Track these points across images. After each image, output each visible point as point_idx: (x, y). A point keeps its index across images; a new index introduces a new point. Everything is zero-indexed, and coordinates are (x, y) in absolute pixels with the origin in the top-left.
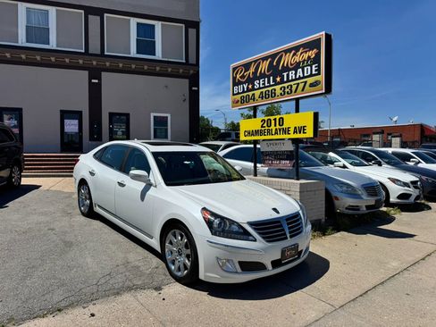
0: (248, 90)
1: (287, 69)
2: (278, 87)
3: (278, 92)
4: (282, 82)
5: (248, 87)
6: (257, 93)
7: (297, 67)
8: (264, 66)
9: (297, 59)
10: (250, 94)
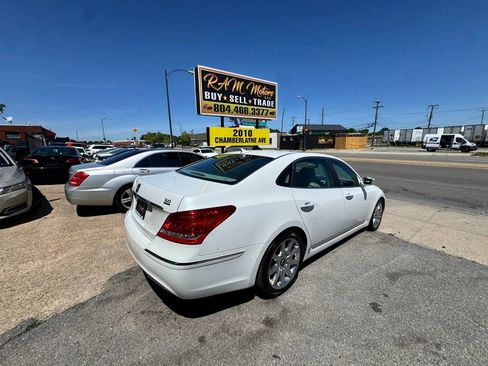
0: (222, 101)
1: (255, 96)
2: (250, 108)
3: (250, 111)
4: (252, 104)
5: (222, 98)
6: (233, 106)
7: (262, 98)
8: (238, 86)
9: (263, 92)
10: (226, 105)
